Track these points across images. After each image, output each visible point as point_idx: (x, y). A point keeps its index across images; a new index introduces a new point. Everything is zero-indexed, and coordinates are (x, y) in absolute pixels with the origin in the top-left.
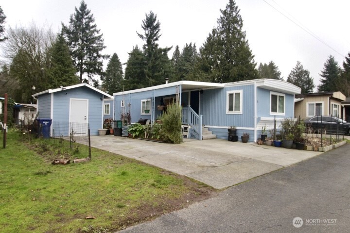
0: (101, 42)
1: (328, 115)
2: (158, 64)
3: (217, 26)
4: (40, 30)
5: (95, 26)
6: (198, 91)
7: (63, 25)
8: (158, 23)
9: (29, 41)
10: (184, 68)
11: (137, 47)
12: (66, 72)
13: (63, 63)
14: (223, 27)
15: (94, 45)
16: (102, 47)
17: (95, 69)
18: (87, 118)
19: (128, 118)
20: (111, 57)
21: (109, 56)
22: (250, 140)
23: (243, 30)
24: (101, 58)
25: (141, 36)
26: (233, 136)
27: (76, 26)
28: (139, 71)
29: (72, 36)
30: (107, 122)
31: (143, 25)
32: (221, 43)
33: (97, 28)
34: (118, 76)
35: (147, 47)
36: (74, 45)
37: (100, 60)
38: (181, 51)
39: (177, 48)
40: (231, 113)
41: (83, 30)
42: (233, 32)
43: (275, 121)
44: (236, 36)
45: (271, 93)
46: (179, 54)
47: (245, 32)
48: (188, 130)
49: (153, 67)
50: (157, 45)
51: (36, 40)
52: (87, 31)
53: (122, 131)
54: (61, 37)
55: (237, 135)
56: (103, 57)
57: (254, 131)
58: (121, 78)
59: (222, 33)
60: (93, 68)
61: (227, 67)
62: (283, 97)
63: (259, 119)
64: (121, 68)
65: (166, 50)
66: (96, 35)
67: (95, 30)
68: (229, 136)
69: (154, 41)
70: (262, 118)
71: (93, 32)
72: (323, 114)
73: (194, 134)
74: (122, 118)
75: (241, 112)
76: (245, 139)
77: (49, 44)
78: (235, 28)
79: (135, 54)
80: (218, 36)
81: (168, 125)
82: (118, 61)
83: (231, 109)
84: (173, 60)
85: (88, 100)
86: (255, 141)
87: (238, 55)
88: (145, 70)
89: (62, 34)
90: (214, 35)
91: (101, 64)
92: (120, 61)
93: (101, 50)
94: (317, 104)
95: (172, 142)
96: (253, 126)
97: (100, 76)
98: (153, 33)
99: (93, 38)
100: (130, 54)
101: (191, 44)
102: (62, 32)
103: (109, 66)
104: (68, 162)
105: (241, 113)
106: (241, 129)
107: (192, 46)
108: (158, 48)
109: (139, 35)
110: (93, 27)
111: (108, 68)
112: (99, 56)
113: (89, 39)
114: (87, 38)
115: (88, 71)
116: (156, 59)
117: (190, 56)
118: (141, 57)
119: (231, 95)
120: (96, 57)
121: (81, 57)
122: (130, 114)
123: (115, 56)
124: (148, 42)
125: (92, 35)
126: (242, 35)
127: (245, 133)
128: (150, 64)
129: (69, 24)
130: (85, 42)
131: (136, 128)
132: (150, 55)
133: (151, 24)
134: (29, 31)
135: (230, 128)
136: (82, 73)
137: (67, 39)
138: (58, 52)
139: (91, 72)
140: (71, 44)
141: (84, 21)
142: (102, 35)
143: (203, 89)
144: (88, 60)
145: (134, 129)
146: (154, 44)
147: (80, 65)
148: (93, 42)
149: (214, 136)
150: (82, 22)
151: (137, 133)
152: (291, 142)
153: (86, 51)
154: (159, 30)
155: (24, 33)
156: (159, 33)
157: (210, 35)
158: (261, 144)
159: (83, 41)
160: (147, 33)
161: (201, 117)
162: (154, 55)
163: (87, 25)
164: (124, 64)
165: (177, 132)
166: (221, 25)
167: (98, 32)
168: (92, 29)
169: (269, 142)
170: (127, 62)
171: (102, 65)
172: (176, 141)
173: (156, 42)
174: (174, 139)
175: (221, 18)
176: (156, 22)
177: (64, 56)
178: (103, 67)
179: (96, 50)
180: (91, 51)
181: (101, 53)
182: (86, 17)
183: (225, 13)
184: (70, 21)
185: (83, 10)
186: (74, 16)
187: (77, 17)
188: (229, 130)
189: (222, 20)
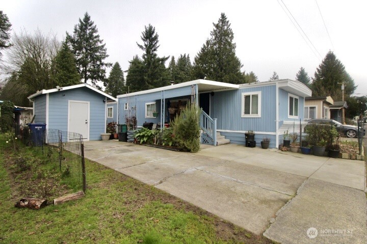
0: (103, 51)
1: (321, 118)
2: (157, 72)
3: (211, 37)
4: (45, 38)
5: (98, 36)
6: (209, 93)
7: (67, 34)
8: (156, 35)
9: (34, 48)
10: (179, 76)
11: (137, 57)
12: (70, 78)
13: (68, 70)
14: (215, 39)
15: (98, 54)
16: (105, 56)
17: (99, 76)
18: (89, 121)
19: (133, 122)
20: (113, 65)
21: (111, 65)
22: (270, 146)
23: (233, 43)
24: (104, 66)
25: (141, 47)
26: (250, 141)
27: (80, 36)
28: (139, 78)
29: (76, 45)
30: (111, 126)
31: (143, 37)
32: (214, 53)
33: (101, 39)
34: (120, 82)
35: (146, 57)
36: (78, 53)
37: (103, 68)
38: (176, 61)
39: (173, 58)
40: (247, 116)
41: (87, 40)
42: (225, 44)
44: (228, 47)
46: (174, 64)
47: (235, 44)
49: (152, 75)
50: (155, 55)
51: (42, 47)
52: (91, 41)
53: (127, 135)
54: (66, 45)
55: (255, 140)
56: (106, 65)
57: (275, 135)
58: (123, 85)
59: (215, 44)
60: (97, 75)
61: (219, 74)
62: (297, 99)
63: (281, 123)
64: (122, 76)
65: (164, 60)
66: (99, 44)
67: (99, 40)
68: (247, 142)
69: (153, 51)
70: (285, 122)
71: (96, 42)
72: (317, 117)
73: (207, 139)
74: (127, 121)
75: (259, 115)
76: (265, 145)
77: (55, 53)
78: (227, 40)
79: (135, 62)
80: (211, 47)
81: (184, 130)
82: (120, 69)
83: (247, 112)
84: (169, 68)
85: (89, 102)
86: (277, 146)
87: (229, 64)
88: (145, 78)
89: (66, 42)
90: (208, 46)
91: (104, 71)
92: (122, 69)
93: (104, 58)
94: (311, 108)
95: (189, 151)
96: (275, 131)
97: (103, 83)
98: (152, 44)
99: (97, 48)
100: (130, 63)
101: (185, 55)
102: (67, 40)
103: (112, 74)
104: (44, 205)
105: (260, 117)
106: (260, 134)
107: (186, 57)
108: (157, 57)
109: (139, 45)
110: (96, 37)
111: (111, 75)
112: (102, 64)
113: (93, 48)
114: (90, 47)
115: (92, 78)
116: (155, 67)
117: (185, 65)
118: (141, 65)
119: (247, 98)
120: (99, 65)
121: (85, 65)
122: (135, 118)
123: (117, 65)
124: (147, 52)
125: (95, 44)
126: (232, 47)
127: (265, 138)
128: (150, 72)
129: (74, 34)
131: (143, 133)
132: (149, 64)
133: (150, 36)
134: (34, 39)
135: (247, 132)
136: (86, 79)
137: (71, 47)
138: (62, 58)
139: (95, 78)
140: (75, 53)
141: (88, 32)
142: (105, 45)
143: (214, 91)
144: (92, 67)
145: (141, 134)
146: (152, 54)
147: (84, 72)
148: (96, 51)
149: (228, 141)
150: (86, 32)
151: (145, 139)
152: (323, 149)
153: (89, 59)
154: (157, 41)
155: (29, 41)
156: (158, 45)
157: (204, 46)
158: (285, 151)
159: (87, 50)
160: (146, 43)
161: (216, 121)
162: (153, 64)
163: (91, 35)
164: (126, 72)
165: (195, 139)
166: (214, 37)
167: (101, 42)
168: (95, 39)
169: (296, 150)
170: (128, 69)
171: (105, 73)
172: (193, 150)
173: (155, 52)
174: (191, 147)
175: (214, 31)
176: (154, 34)
177: (68, 63)
178: (106, 74)
179: (99, 59)
180: (95, 59)
181: (104, 61)
182: (89, 28)
183: (217, 26)
184: (74, 31)
185: (86, 23)
186: (78, 27)
187: (81, 28)
188: (246, 135)
189: (215, 33)
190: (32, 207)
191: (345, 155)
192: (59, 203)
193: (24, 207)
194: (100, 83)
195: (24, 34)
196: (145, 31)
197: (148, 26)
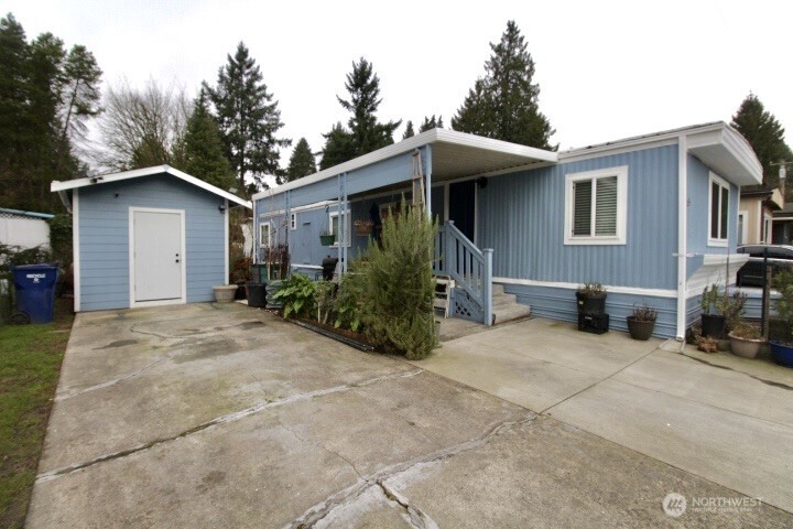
0: (275, 116)
3: (486, 74)
4: (164, 94)
5: (263, 88)
6: (472, 182)
8: (375, 78)
9: (146, 116)
11: (339, 125)
13: (206, 153)
14: (495, 77)
15: (264, 122)
16: (276, 125)
17: (266, 163)
18: (183, 258)
19: (281, 259)
21: (289, 142)
22: (657, 331)
23: (532, 83)
24: (277, 145)
25: (345, 104)
26: (590, 315)
27: (230, 88)
29: (222, 105)
31: (348, 84)
32: (492, 107)
33: (268, 92)
35: (356, 124)
36: (228, 122)
37: (275, 148)
39: (410, 125)
41: (244, 96)
42: (515, 85)
44: (523, 93)
45: (712, 177)
47: (538, 85)
48: (448, 292)
50: (374, 119)
51: (158, 113)
52: (251, 98)
53: (265, 293)
54: (200, 106)
55: (607, 311)
56: (280, 143)
57: (676, 300)
59: (494, 88)
60: (264, 163)
62: (726, 192)
64: (314, 164)
65: (391, 128)
66: (266, 103)
67: (264, 95)
68: (581, 316)
69: (368, 111)
71: (260, 97)
72: (744, 241)
73: (466, 304)
74: (267, 257)
76: (641, 326)
77: (183, 123)
78: (519, 78)
79: (336, 136)
80: (485, 94)
81: (386, 288)
82: (308, 152)
83: (582, 227)
85: (183, 212)
86: (681, 334)
87: (525, 129)
89: (202, 100)
90: (479, 92)
91: (276, 156)
93: (275, 129)
95: (400, 353)
96: (674, 286)
97: (275, 177)
98: (366, 98)
99: (261, 110)
100: (326, 136)
101: (433, 119)
102: (202, 96)
103: (293, 161)
105: (624, 243)
106: (623, 292)
107: (437, 120)
108: (377, 123)
109: (341, 101)
110: (260, 89)
111: (292, 164)
112: (272, 141)
113: (254, 111)
114: (250, 109)
115: (254, 169)
118: (345, 141)
119: (582, 188)
120: (267, 144)
121: (241, 146)
123: (303, 145)
124: (357, 114)
125: (257, 103)
126: (532, 91)
127: (640, 306)
129: (218, 84)
130: (247, 117)
131: (294, 289)
132: (362, 138)
133: (362, 81)
134: (144, 98)
135: (583, 286)
136: (243, 171)
137: (213, 109)
138: (195, 132)
139: (260, 170)
140: (222, 121)
141: (245, 79)
142: (276, 104)
143: (488, 175)
144: (254, 148)
145: (285, 293)
146: (368, 117)
147: (240, 157)
148: (260, 117)
149: (523, 309)
150: (241, 81)
151: (297, 307)
153: (249, 133)
154: (377, 91)
155: (135, 100)
156: (378, 98)
157: (471, 92)
159: (243, 115)
160: (355, 97)
161: (490, 255)
162: (369, 137)
163: (250, 84)
164: (317, 154)
165: (418, 317)
166: (492, 74)
167: (269, 98)
168: (258, 94)
169: (753, 349)
170: (321, 150)
171: (278, 158)
172: (414, 350)
173: (373, 114)
174: (408, 343)
175: (493, 59)
176: (371, 78)
177: (205, 140)
178: (280, 162)
179: (267, 130)
180: (259, 132)
181: (277, 135)
182: (247, 71)
183: (499, 49)
184: (218, 78)
185: (242, 59)
186: (225, 71)
187: (231, 72)
188: (580, 295)
189: (494, 64)
194: (270, 179)
195: (127, 91)
196: (352, 72)
197: (358, 62)
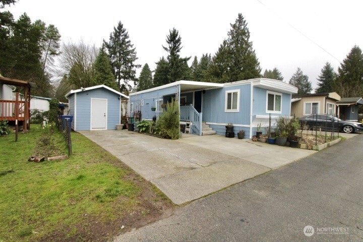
0: (134, 54)
1: (324, 113)
2: (179, 71)
3: (228, 37)
4: (87, 46)
5: (129, 42)
6: (201, 91)
7: (104, 41)
8: (180, 37)
9: (79, 55)
10: (201, 74)
11: (163, 58)
12: (106, 78)
14: (232, 39)
15: (129, 57)
16: (135, 58)
17: (130, 76)
18: (107, 115)
19: (139, 116)
20: (143, 66)
21: (140, 66)
22: (245, 137)
23: (249, 41)
24: (135, 67)
25: (166, 49)
26: (230, 133)
27: (114, 42)
28: (164, 77)
29: (111, 49)
30: (124, 119)
31: (167, 40)
32: (230, 53)
33: (131, 43)
34: (149, 81)
35: (170, 58)
36: (113, 57)
37: (134, 69)
38: (199, 61)
39: (196, 58)
40: (229, 111)
41: (121, 45)
42: (242, 42)
43: (270, 119)
44: (244, 46)
45: (268, 92)
46: (197, 63)
47: (252, 42)
48: (190, 126)
49: (175, 74)
50: (178, 56)
51: (84, 53)
52: (123, 46)
53: (134, 126)
54: (102, 51)
55: (234, 131)
56: (136, 66)
57: (249, 128)
58: (151, 83)
59: (232, 43)
60: (129, 75)
61: (235, 72)
62: (280, 96)
63: (254, 117)
64: (151, 75)
65: (186, 60)
66: (130, 48)
67: (129, 45)
68: (226, 133)
69: (176, 52)
70: (258, 116)
71: (128, 46)
72: (319, 113)
73: (195, 130)
74: (134, 115)
75: (238, 110)
76: (241, 136)
77: (94, 58)
78: (243, 39)
79: (161, 63)
80: (228, 46)
81: (167, 122)
82: (149, 70)
83: (229, 107)
84: (191, 67)
85: (107, 99)
86: (251, 137)
87: (245, 62)
88: (168, 76)
89: (103, 48)
91: (134, 72)
92: (151, 70)
93: (134, 60)
94: (314, 104)
95: (170, 138)
96: (249, 124)
97: (133, 82)
98: (175, 46)
99: (128, 51)
100: (157, 63)
101: (207, 55)
102: (103, 46)
103: (142, 74)
104: (42, 160)
106: (238, 126)
107: (208, 56)
108: (180, 58)
109: (164, 48)
110: (128, 42)
111: (141, 76)
112: (133, 66)
113: (125, 52)
114: (123, 51)
115: (125, 78)
116: (178, 67)
117: (207, 64)
118: (165, 66)
119: (229, 95)
120: (130, 67)
121: (119, 67)
122: (141, 112)
123: (146, 66)
124: (171, 53)
125: (126, 49)
126: (249, 45)
127: (241, 130)
128: (173, 71)
129: (110, 40)
130: (122, 55)
131: (143, 124)
132: (173, 64)
133: (174, 39)
134: (78, 47)
135: (227, 124)
136: (120, 79)
137: (107, 51)
138: (100, 62)
139: (127, 78)
140: (111, 57)
141: (121, 38)
142: (135, 49)
144: (124, 69)
145: (141, 125)
146: (176, 55)
147: (118, 73)
148: (128, 55)
149: (214, 132)
150: (119, 39)
151: (144, 129)
152: (285, 140)
153: (122, 62)
154: (180, 43)
155: (74, 48)
156: (181, 46)
157: (221, 46)
158: (255, 141)
159: (120, 54)
160: (171, 46)
161: (201, 115)
162: (176, 65)
163: (124, 40)
164: (153, 72)
165: (175, 129)
166: (231, 37)
167: (132, 46)
168: (127, 44)
169: (264, 140)
170: (154, 70)
172: (174, 137)
173: (178, 53)
175: (231, 31)
176: (178, 37)
177: (104, 66)
178: (136, 75)
179: (130, 61)
180: (127, 61)
181: (135, 63)
182: (122, 34)
183: (234, 26)
184: (110, 38)
185: (120, 29)
186: (113, 34)
187: (115, 35)
188: (227, 127)
189: (232, 33)
190: (36, 161)
191: (303, 145)
192: (51, 160)
193: (32, 161)
194: (131, 83)
195: (71, 44)
196: (169, 35)
197: (172, 30)
